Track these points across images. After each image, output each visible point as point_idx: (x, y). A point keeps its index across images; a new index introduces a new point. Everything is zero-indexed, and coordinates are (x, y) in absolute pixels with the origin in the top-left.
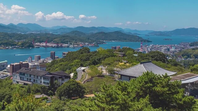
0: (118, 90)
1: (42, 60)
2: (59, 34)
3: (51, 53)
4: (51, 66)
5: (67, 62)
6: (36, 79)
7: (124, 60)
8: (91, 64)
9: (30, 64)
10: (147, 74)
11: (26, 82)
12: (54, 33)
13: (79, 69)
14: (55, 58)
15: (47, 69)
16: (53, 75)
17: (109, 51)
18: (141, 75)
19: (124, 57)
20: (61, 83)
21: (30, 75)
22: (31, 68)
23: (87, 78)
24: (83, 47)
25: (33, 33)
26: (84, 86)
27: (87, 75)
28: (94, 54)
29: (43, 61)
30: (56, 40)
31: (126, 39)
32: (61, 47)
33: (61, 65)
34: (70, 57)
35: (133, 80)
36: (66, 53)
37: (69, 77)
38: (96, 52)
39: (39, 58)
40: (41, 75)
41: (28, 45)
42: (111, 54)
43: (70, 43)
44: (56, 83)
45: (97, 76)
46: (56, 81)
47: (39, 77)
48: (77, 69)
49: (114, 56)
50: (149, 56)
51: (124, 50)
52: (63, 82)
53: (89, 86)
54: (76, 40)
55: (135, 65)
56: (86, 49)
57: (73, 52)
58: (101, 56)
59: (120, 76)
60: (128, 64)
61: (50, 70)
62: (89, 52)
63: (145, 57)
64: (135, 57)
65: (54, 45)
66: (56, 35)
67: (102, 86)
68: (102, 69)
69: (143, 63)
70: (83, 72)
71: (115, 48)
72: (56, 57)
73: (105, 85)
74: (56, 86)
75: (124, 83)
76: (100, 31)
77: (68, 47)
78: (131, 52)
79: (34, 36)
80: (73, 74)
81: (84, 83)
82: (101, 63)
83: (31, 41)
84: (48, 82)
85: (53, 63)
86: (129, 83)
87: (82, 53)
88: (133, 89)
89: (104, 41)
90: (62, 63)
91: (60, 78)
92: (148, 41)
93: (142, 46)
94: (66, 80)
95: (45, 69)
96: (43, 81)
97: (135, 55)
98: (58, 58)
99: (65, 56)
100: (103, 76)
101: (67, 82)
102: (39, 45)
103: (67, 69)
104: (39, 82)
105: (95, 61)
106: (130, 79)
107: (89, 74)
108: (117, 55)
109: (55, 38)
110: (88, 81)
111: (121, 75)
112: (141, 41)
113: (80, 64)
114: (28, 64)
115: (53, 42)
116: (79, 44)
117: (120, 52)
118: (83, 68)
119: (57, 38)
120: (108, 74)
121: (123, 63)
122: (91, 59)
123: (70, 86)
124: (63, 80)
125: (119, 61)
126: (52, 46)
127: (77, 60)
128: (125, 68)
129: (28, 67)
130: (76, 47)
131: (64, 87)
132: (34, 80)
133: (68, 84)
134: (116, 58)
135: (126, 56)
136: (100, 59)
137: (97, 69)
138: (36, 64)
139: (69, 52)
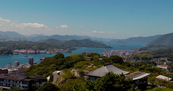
0: (86, 89)
1: (20, 65)
2: (37, 42)
3: (30, 59)
4: (29, 71)
5: (44, 67)
6: (15, 84)
7: (92, 63)
8: (65, 68)
9: (9, 70)
10: (109, 74)
11: (5, 88)
12: (32, 40)
13: (54, 72)
14: (33, 64)
15: (25, 74)
16: (32, 79)
17: (80, 56)
18: (104, 75)
19: (92, 61)
20: (38, 86)
21: (9, 81)
22: (10, 74)
23: (61, 80)
24: (58, 53)
25: (12, 40)
26: (59, 87)
27: (62, 77)
28: (68, 59)
29: (22, 67)
30: (34, 47)
31: (93, 46)
32: (39, 53)
33: (39, 69)
34: (46, 62)
35: (98, 80)
36: (43, 59)
37: (46, 80)
38: (69, 57)
39: (18, 64)
40: (20, 80)
41: (7, 52)
42: (81, 58)
43: (47, 50)
44: (33, 86)
45: (70, 78)
46: (34, 85)
47: (18, 82)
48: (53, 73)
49: (84, 60)
50: (110, 59)
51: (92, 55)
52: (41, 85)
53: (64, 87)
54: (52, 47)
55: (100, 67)
56: (61, 55)
57: (49, 58)
58: (74, 61)
59: (88, 77)
60: (94, 67)
61: (28, 74)
62: (63, 57)
63: (108, 61)
64: (100, 60)
65: (32, 52)
66: (34, 43)
67: (74, 86)
68: (74, 72)
69: (106, 65)
70: (58, 75)
71: (85, 53)
72: (34, 62)
73: (76, 85)
74: (34, 89)
75: (92, 82)
76: (73, 39)
77: (45, 53)
78: (97, 56)
79: (13, 43)
80: (49, 77)
81: (59, 84)
82: (73, 66)
83: (10, 48)
84: (27, 86)
85: (31, 68)
86: (95, 82)
87: (57, 58)
88: (98, 87)
89: (76, 48)
90: (40, 68)
91: (37, 81)
92: (110, 47)
93: (105, 51)
94: (43, 83)
95: (24, 74)
96: (21, 85)
97: (100, 59)
98: (36, 63)
99: (42, 62)
100: (75, 78)
101: (44, 85)
102: (18, 52)
103: (44, 73)
104: (18, 86)
105: (68, 65)
106: (96, 79)
107: (63, 77)
108: (86, 59)
109: (33, 46)
110: (62, 83)
111: (90, 76)
112: (105, 47)
113: (55, 68)
114: (7, 70)
115: (32, 49)
116: (55, 50)
117: (89, 56)
118: (58, 72)
119: (35, 45)
120: (79, 75)
121: (91, 66)
122: (65, 63)
123: (46, 88)
124: (40, 83)
125: (88, 64)
126: (30, 53)
127: (53, 65)
128: (92, 70)
129: (7, 73)
130: (52, 53)
131: (41, 89)
132: (13, 85)
133: (45, 87)
134: (85, 62)
135: (93, 60)
136: (73, 63)
137: (70, 72)
138: (15, 69)
139: (46, 58)
